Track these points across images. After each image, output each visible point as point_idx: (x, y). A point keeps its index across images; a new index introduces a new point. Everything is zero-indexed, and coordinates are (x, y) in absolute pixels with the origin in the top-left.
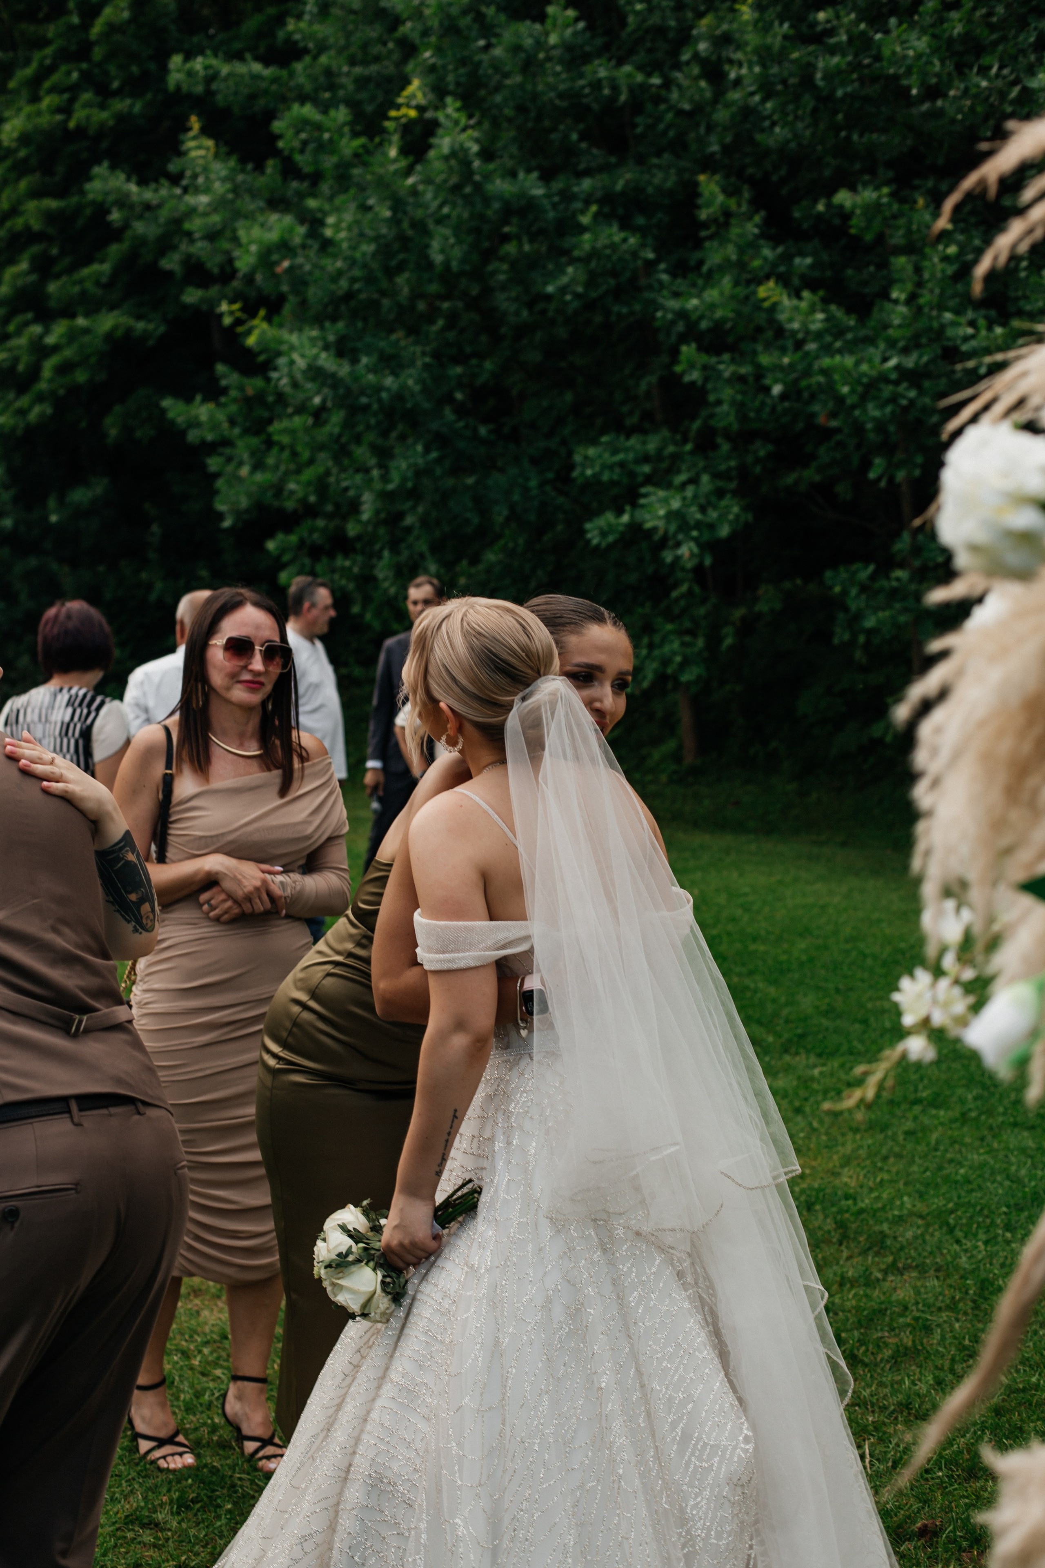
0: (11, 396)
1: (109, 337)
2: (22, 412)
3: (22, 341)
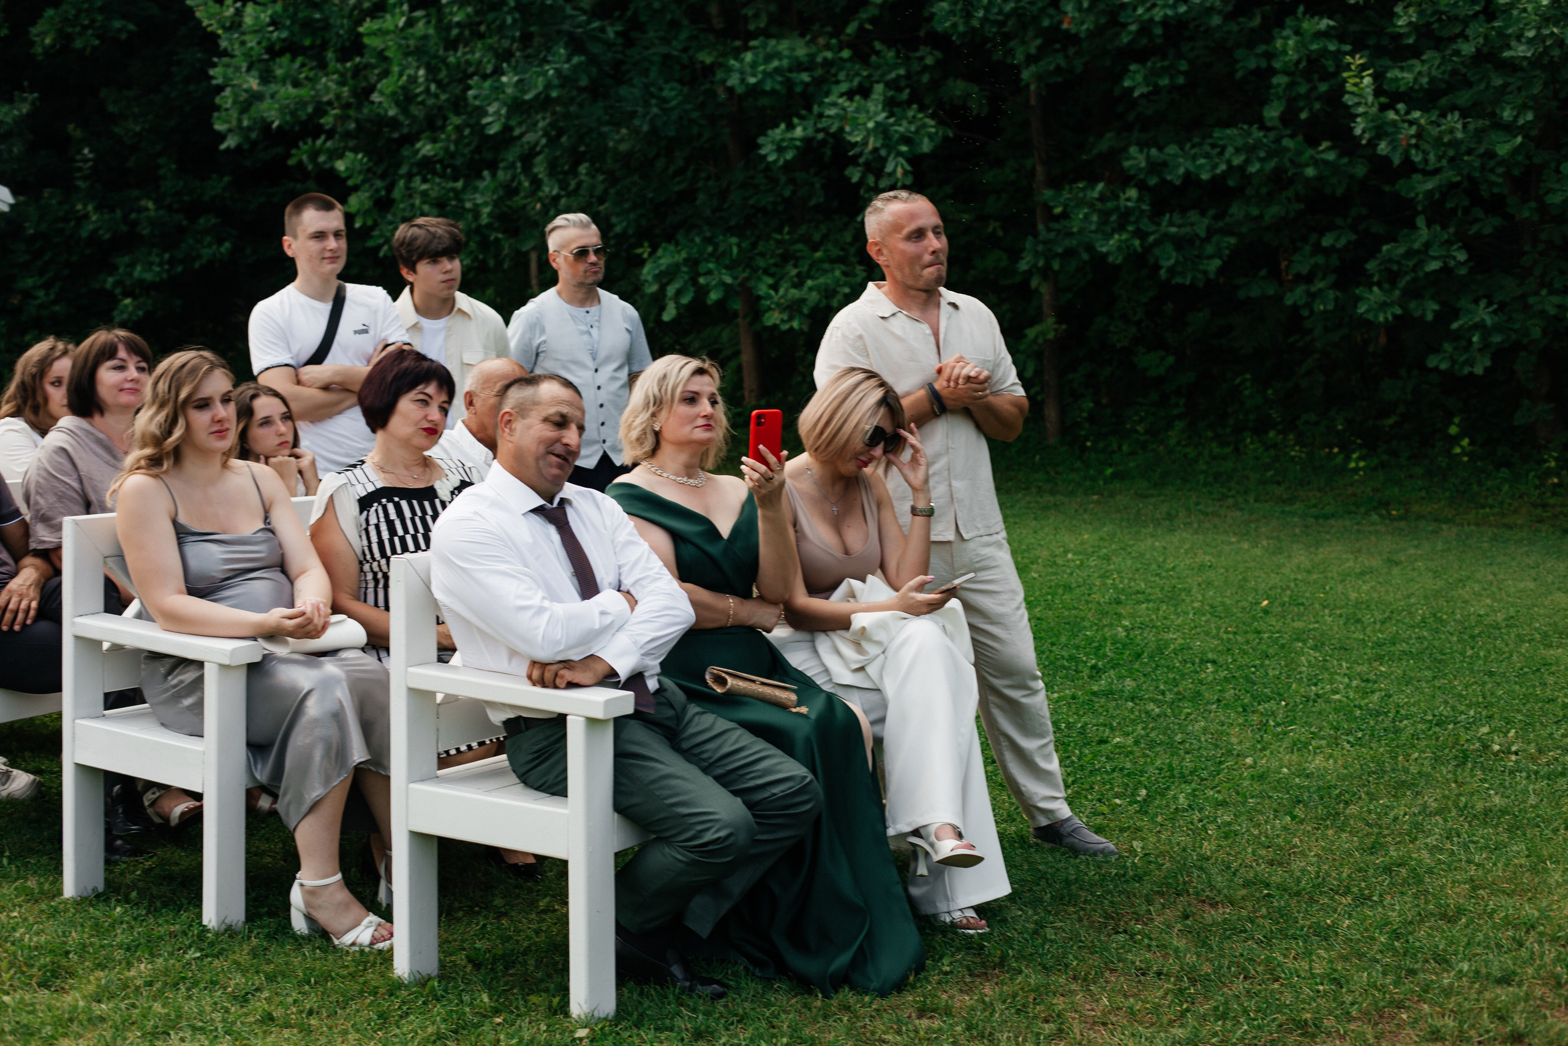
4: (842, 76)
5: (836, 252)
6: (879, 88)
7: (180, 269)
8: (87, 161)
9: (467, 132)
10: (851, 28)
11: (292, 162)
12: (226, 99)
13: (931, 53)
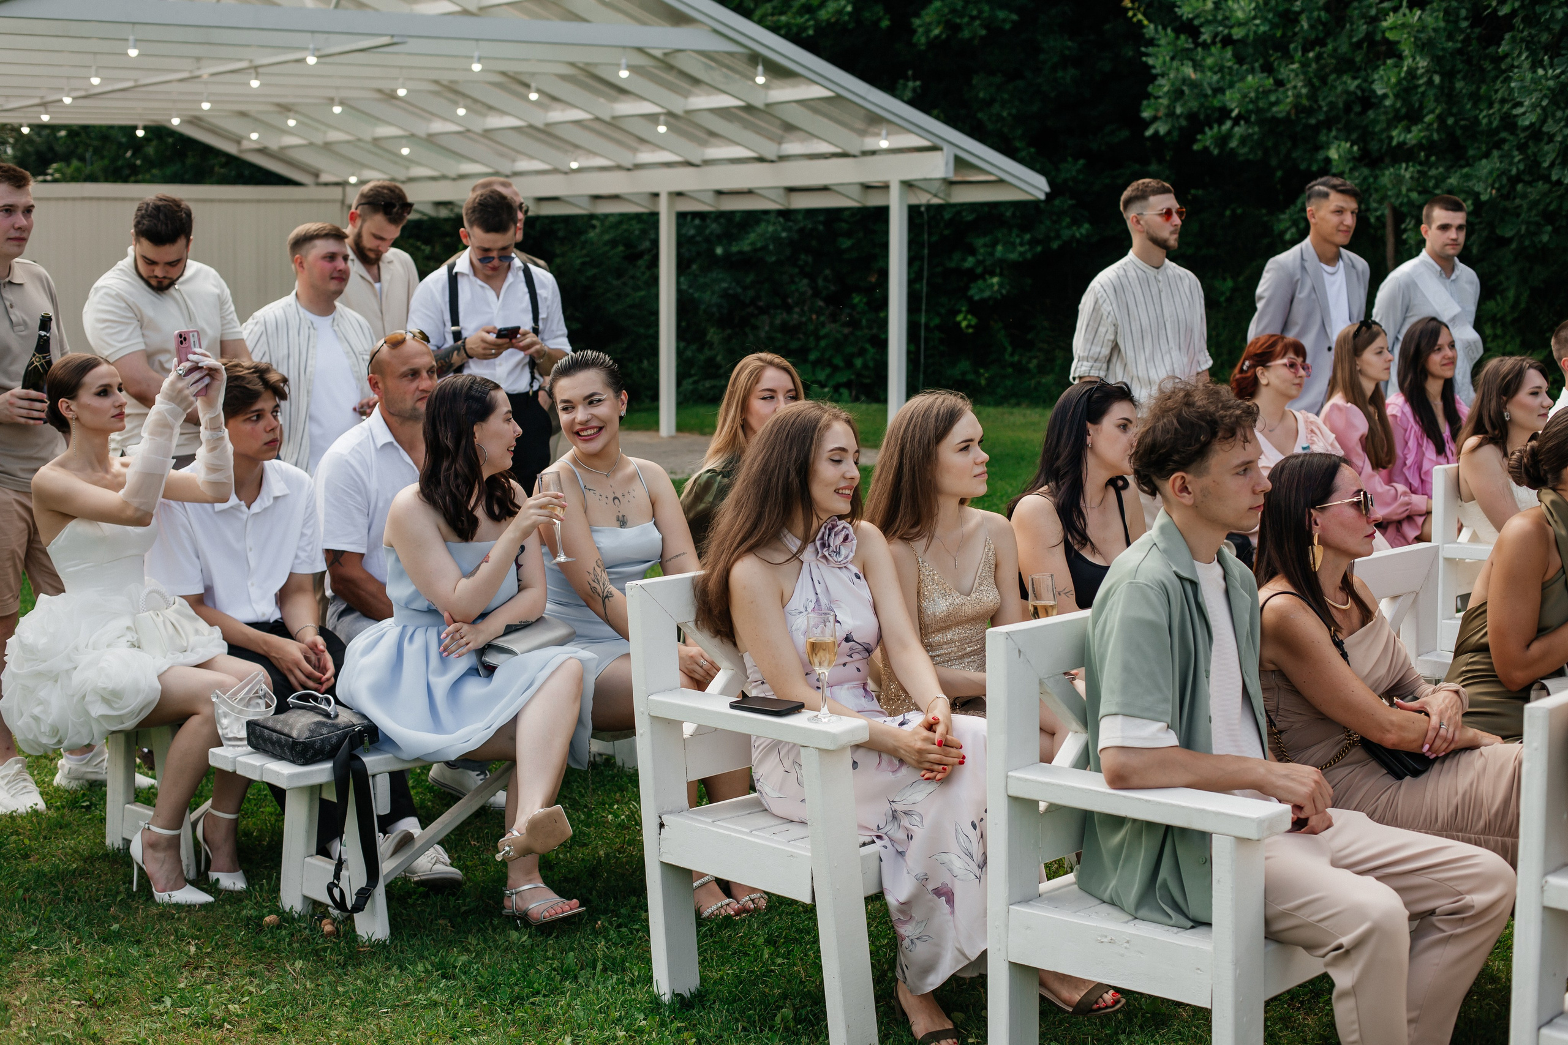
12: (1164, 86)
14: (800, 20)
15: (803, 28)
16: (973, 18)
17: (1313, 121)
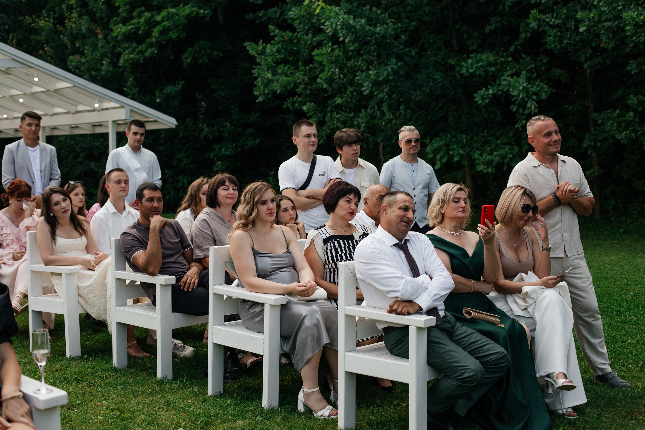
0: (135, 45)
1: (188, 16)
2: (141, 52)
3: (142, 20)
4: (508, 68)
5: (506, 140)
6: (524, 73)
7: (239, 150)
8: (203, 107)
9: (355, 94)
10: (512, 49)
11: (284, 107)
12: (259, 82)
13: (545, 58)
14: (137, 57)
15: (138, 60)
16: (203, 55)
17: (326, 95)
